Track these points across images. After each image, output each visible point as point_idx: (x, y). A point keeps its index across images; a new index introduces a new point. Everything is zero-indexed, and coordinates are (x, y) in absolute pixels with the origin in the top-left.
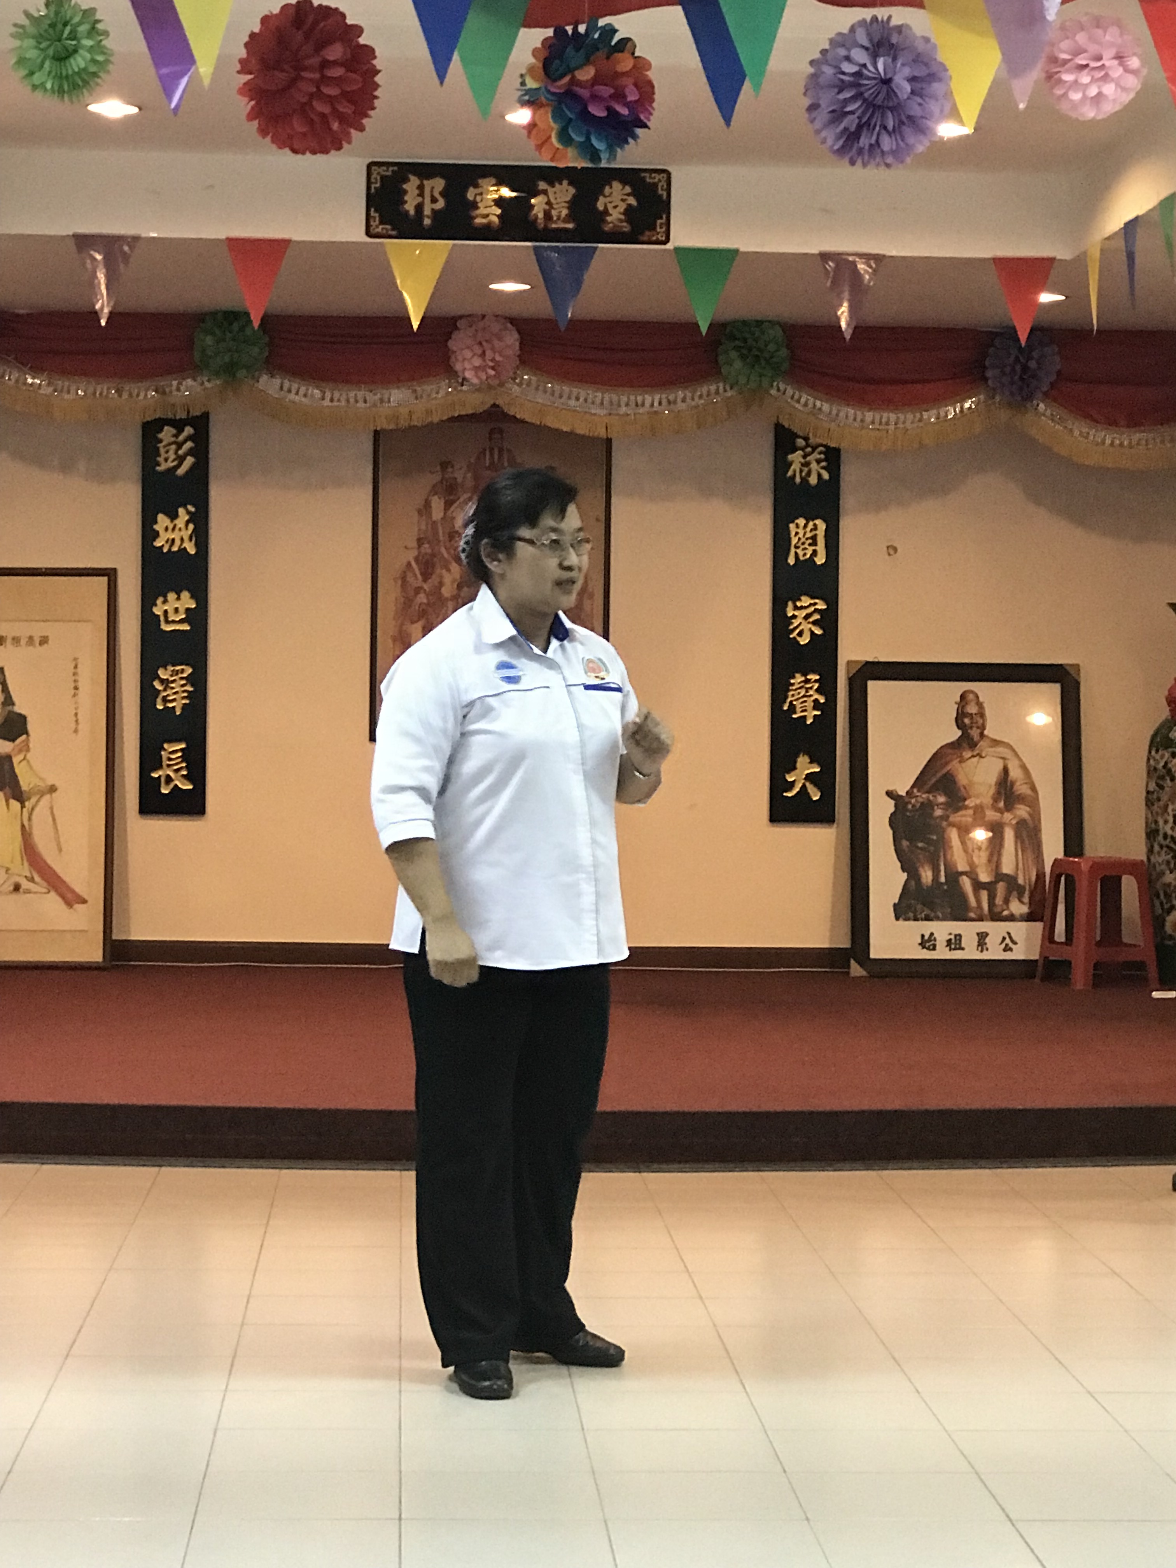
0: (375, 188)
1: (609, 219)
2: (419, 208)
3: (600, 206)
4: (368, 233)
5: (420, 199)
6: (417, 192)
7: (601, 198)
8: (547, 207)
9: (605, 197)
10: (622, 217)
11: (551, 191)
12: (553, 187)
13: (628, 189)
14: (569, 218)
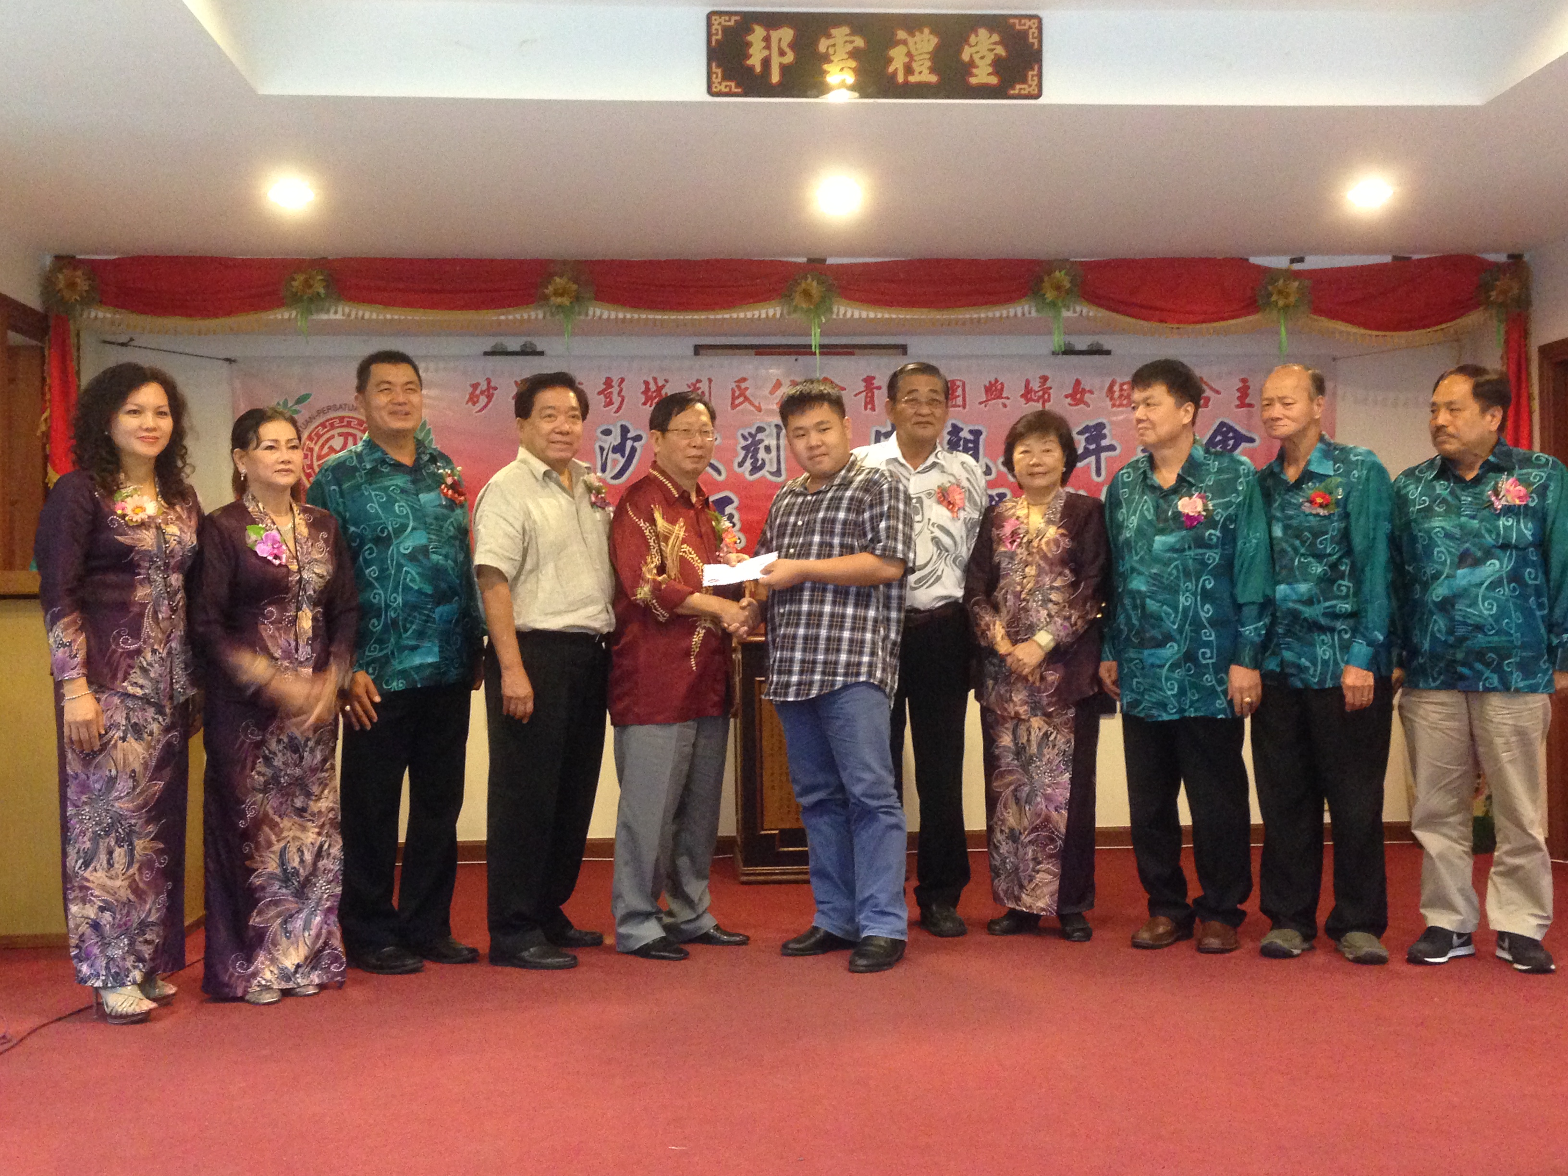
0: (717, 40)
1: (975, 71)
2: (766, 63)
3: (965, 57)
4: (710, 91)
5: (766, 53)
6: (764, 44)
7: (966, 47)
8: (907, 60)
9: (971, 46)
10: (990, 70)
11: (911, 41)
12: (913, 36)
13: (996, 38)
14: (932, 70)
